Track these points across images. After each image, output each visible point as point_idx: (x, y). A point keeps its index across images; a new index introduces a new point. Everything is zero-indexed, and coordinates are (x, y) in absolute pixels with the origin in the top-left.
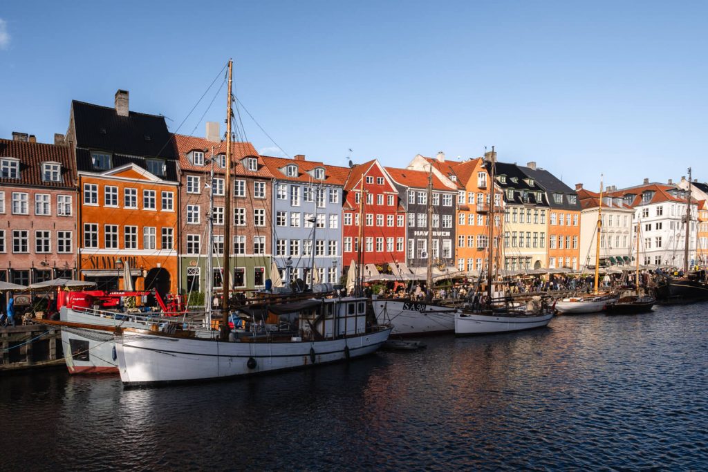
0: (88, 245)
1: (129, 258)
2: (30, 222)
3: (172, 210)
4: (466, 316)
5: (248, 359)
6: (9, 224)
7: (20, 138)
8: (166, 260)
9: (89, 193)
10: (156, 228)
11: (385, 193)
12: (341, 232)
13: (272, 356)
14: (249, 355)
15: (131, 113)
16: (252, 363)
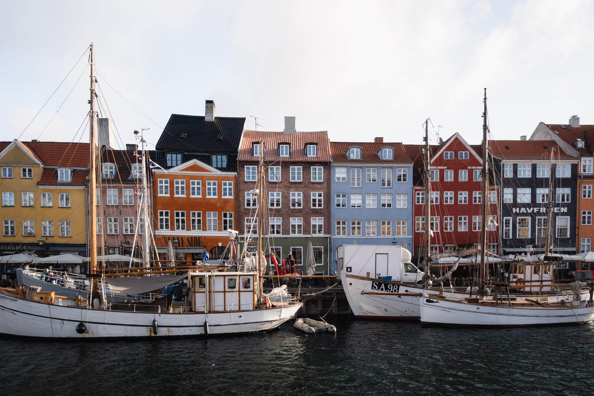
0: (162, 227)
1: (195, 238)
2: (119, 211)
3: (232, 197)
4: (432, 302)
5: (78, 323)
6: (104, 212)
7: (131, 148)
8: (226, 240)
9: (162, 186)
10: (217, 212)
11: (469, 168)
12: (410, 212)
13: (107, 324)
14: (80, 320)
15: (216, 118)
16: (81, 328)
